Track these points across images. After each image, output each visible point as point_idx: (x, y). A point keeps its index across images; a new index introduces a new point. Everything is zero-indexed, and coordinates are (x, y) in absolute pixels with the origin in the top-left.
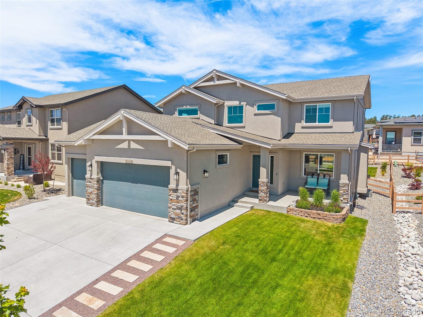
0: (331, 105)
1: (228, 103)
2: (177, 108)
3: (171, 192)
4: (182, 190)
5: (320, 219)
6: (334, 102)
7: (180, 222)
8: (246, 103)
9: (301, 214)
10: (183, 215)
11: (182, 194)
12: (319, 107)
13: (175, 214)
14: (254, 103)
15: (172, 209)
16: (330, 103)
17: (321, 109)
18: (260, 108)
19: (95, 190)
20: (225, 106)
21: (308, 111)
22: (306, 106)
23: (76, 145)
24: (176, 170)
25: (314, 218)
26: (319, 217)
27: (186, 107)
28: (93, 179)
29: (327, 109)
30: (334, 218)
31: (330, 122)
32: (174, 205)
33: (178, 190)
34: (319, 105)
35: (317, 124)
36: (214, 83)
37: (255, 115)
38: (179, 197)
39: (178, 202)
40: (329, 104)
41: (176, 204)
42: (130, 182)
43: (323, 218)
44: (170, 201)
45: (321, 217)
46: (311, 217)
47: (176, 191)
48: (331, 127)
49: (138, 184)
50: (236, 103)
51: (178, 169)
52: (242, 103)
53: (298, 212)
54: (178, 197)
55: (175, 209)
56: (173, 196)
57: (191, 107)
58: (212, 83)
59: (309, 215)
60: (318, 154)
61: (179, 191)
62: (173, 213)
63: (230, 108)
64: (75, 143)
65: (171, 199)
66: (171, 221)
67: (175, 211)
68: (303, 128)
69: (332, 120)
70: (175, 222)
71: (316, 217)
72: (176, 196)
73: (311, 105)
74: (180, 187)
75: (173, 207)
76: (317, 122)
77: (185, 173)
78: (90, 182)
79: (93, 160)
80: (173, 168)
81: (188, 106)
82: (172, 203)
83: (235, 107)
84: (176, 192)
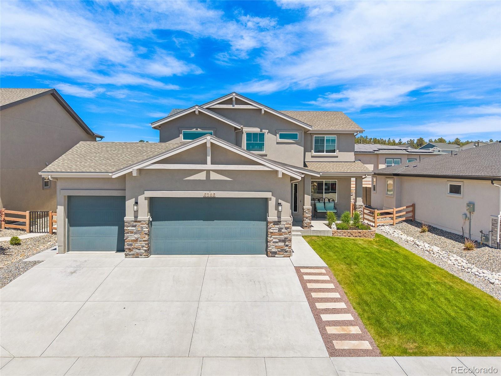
0: (336, 137)
1: (246, 130)
2: (183, 131)
3: (272, 224)
4: (286, 221)
5: (360, 236)
6: (339, 135)
7: (283, 254)
8: (268, 131)
9: (345, 235)
10: (287, 248)
11: (286, 226)
12: (327, 139)
13: (277, 248)
14: (277, 131)
15: (273, 243)
16: (336, 136)
17: (328, 141)
18: (282, 136)
19: (144, 235)
20: (244, 133)
21: (317, 141)
22: (315, 137)
23: (114, 177)
24: (277, 201)
25: (356, 236)
26: (360, 235)
27: (196, 130)
28: (141, 221)
29: (333, 141)
30: (372, 234)
31: (336, 152)
32: (274, 238)
33: (280, 222)
34: (326, 137)
35: (325, 154)
36: (233, 106)
37: (278, 143)
38: (282, 229)
39: (281, 235)
40: (334, 137)
41: (278, 236)
42: (201, 220)
43: (363, 235)
44: (270, 235)
45: (362, 235)
46: (354, 236)
47: (277, 223)
48: (337, 157)
49: (215, 221)
50: (257, 130)
51: (279, 200)
52: (263, 131)
53: (342, 233)
54: (280, 229)
55: (277, 242)
56: (275, 228)
57: (203, 130)
58: (230, 107)
59: (351, 234)
60: (323, 181)
61: (282, 223)
62: (273, 247)
63: (249, 135)
64: (112, 175)
65: (272, 233)
66: (271, 256)
67: (276, 244)
68: (312, 157)
69: (338, 151)
70: (276, 256)
71: (357, 235)
72: (278, 229)
73: (319, 137)
74: (283, 218)
75: (274, 240)
76: (325, 152)
77: (288, 204)
78: (135, 226)
79: (139, 197)
80: (274, 199)
81: (199, 129)
82: (273, 237)
83: (255, 135)
84: (278, 225)
